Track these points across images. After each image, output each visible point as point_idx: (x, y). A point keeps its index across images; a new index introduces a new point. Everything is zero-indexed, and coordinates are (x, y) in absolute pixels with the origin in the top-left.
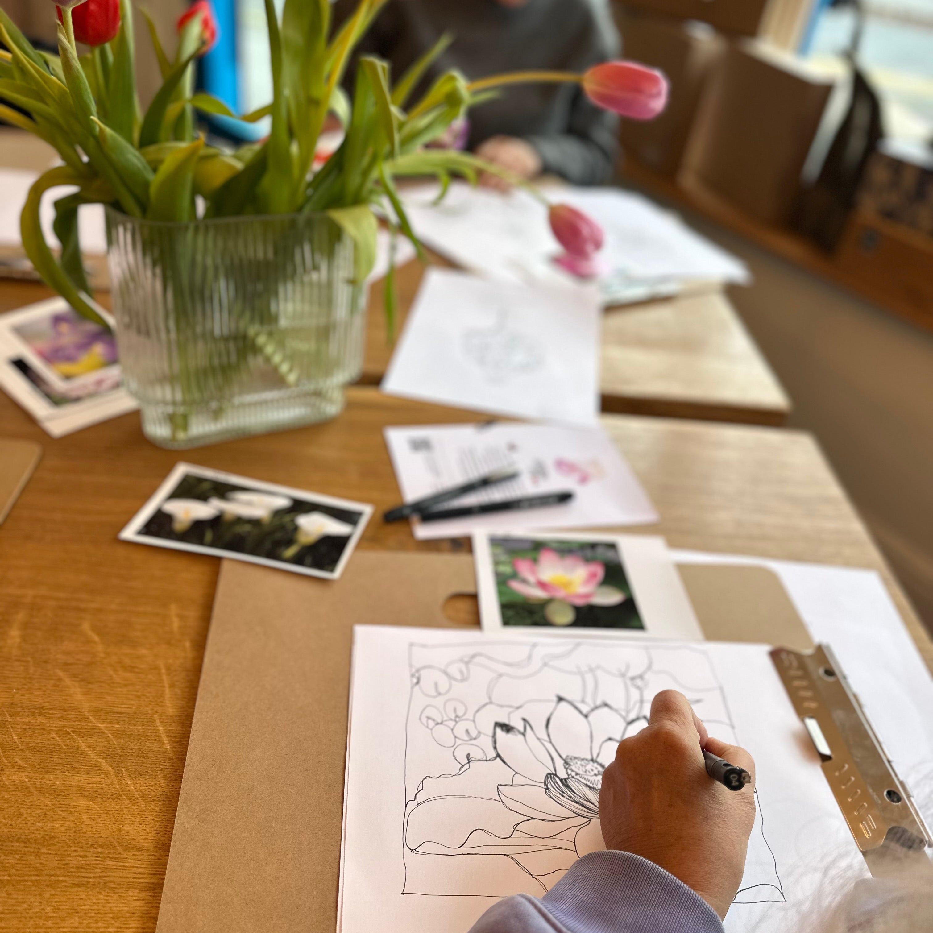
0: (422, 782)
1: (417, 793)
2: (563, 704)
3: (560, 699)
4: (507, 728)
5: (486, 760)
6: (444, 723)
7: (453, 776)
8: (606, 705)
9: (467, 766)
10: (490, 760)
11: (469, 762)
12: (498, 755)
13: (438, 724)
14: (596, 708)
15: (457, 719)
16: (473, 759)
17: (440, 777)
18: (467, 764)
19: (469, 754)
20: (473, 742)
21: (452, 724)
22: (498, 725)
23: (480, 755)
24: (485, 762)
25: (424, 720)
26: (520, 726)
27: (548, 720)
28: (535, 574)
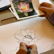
28: (20, 8)
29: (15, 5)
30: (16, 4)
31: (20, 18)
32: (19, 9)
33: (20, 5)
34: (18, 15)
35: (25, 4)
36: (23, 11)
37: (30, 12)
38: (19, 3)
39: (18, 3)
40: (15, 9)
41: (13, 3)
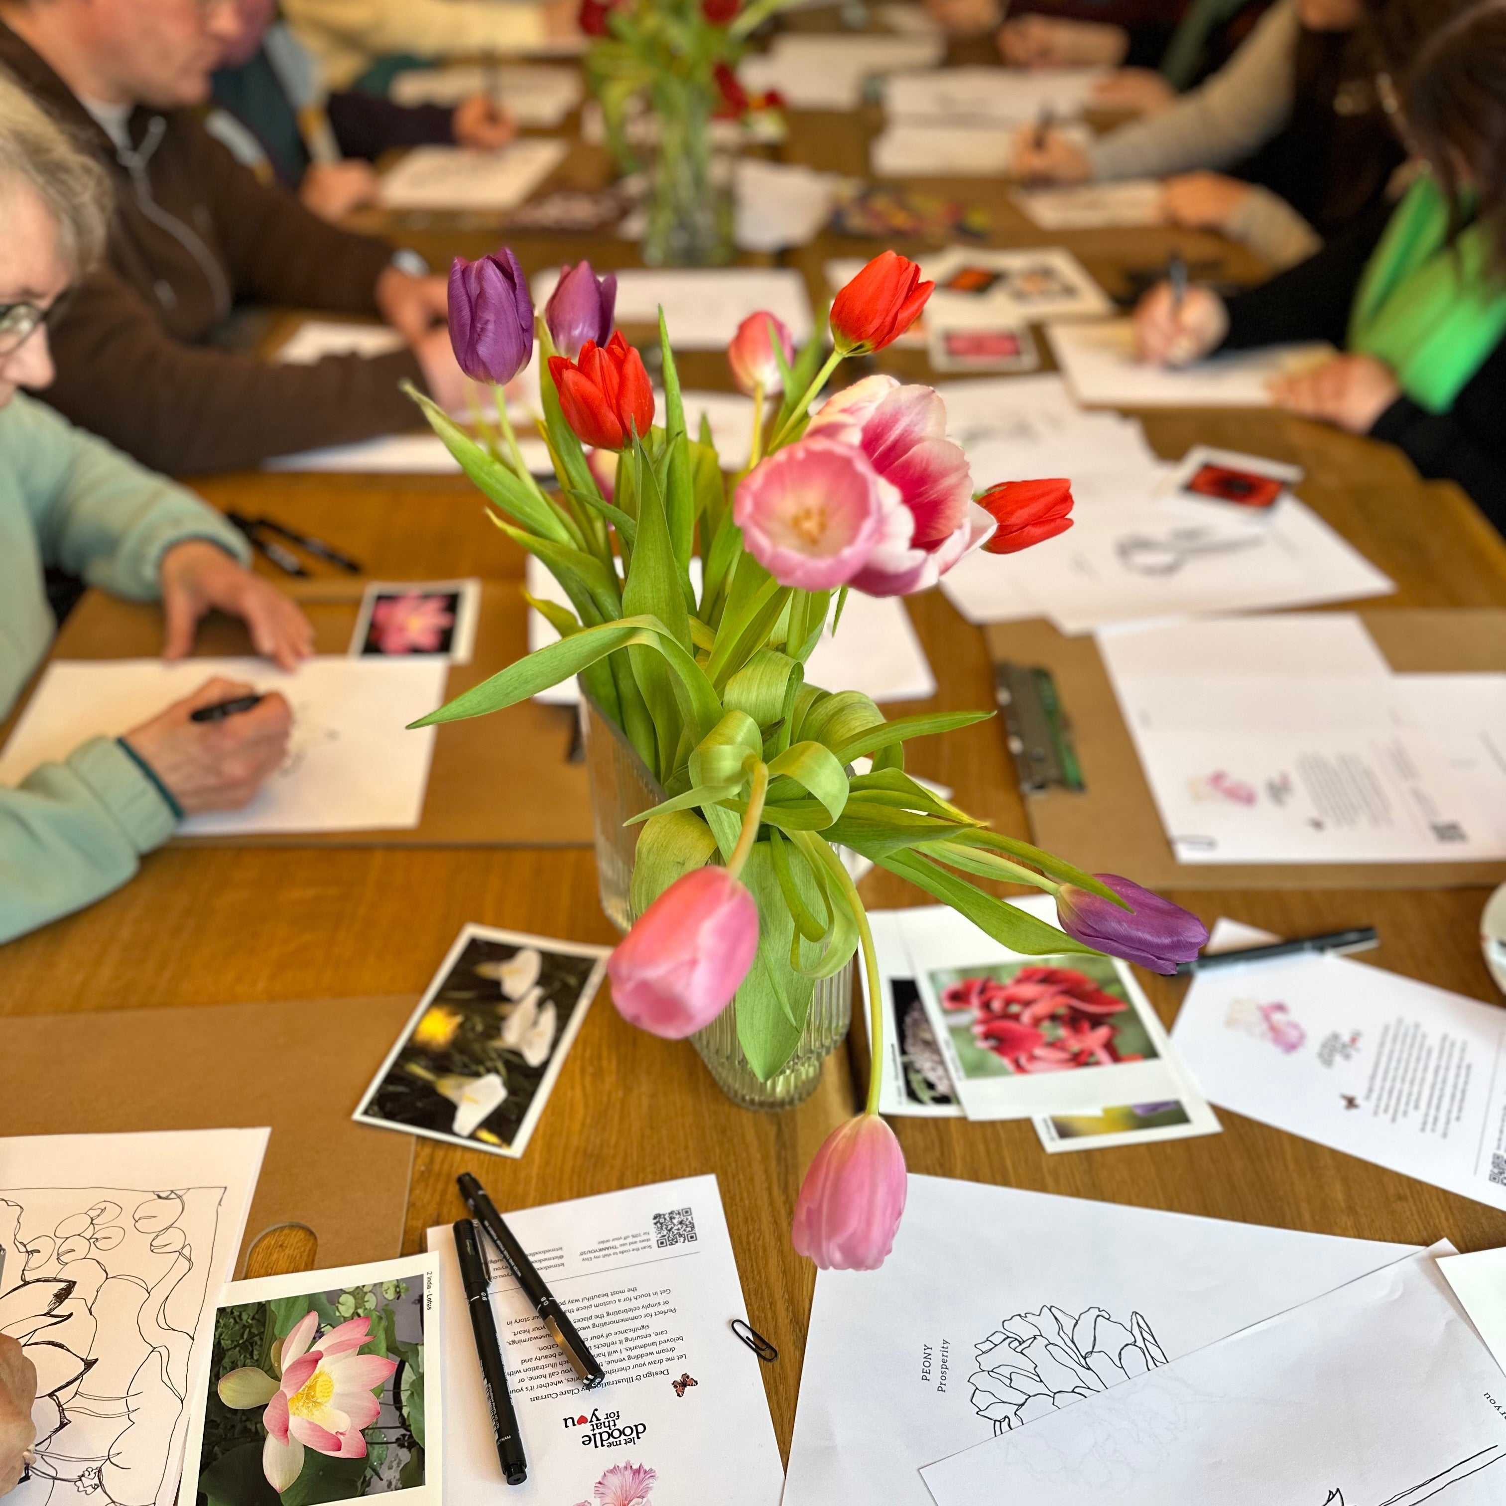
0: (18, 1205)
1: (6, 1201)
2: (82, 1366)
3: (89, 1364)
4: (61, 1296)
5: (23, 1271)
6: (92, 1226)
7: (15, 1236)
8: (62, 1425)
9: (23, 1249)
10: (23, 1274)
11: (27, 1252)
12: (26, 1283)
13: (92, 1220)
14: (62, 1411)
15: (93, 1240)
16: (31, 1256)
17: (19, 1222)
18: (27, 1250)
19: (38, 1251)
20: (55, 1255)
21: (88, 1234)
22: (72, 1284)
23: (31, 1265)
24: (23, 1269)
25: (102, 1206)
26: (62, 1310)
27: (61, 1346)
28: (336, 1348)
29: (371, 1302)
30: (387, 1313)
31: (221, 1311)
32: (319, 1334)
33: (363, 1350)
34: (262, 1307)
35: (369, 1403)
36: (297, 1365)
37: (259, 1438)
38: (392, 1349)
39: (389, 1331)
40: (334, 1296)
41: (398, 1285)
